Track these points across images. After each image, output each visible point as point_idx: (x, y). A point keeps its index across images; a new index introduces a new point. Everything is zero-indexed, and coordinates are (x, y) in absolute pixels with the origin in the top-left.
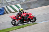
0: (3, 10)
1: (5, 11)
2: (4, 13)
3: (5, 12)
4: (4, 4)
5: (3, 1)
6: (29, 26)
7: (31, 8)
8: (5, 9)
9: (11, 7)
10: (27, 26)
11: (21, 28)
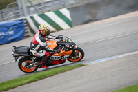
0: (23, 27)
1: (27, 28)
2: (26, 35)
3: (28, 30)
4: (25, 9)
5: (23, 2)
6: (63, 72)
7: (98, 17)
8: (27, 22)
9: (43, 16)
10: (57, 73)
11: (40, 78)
